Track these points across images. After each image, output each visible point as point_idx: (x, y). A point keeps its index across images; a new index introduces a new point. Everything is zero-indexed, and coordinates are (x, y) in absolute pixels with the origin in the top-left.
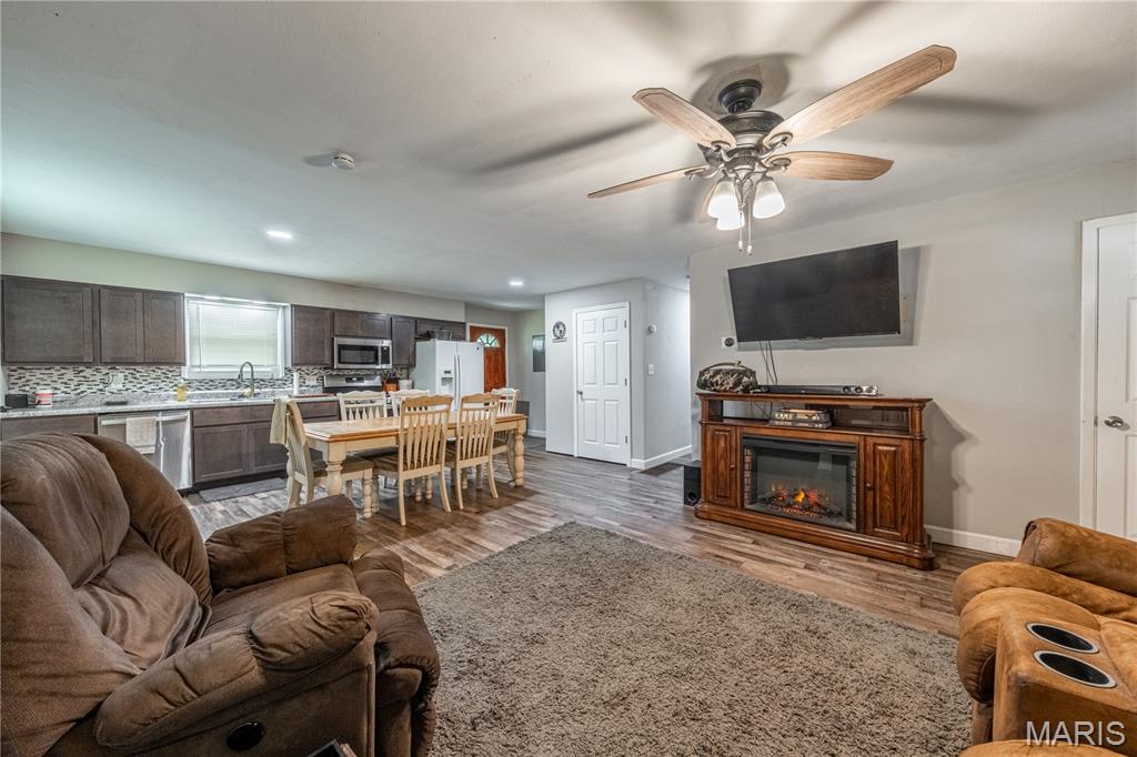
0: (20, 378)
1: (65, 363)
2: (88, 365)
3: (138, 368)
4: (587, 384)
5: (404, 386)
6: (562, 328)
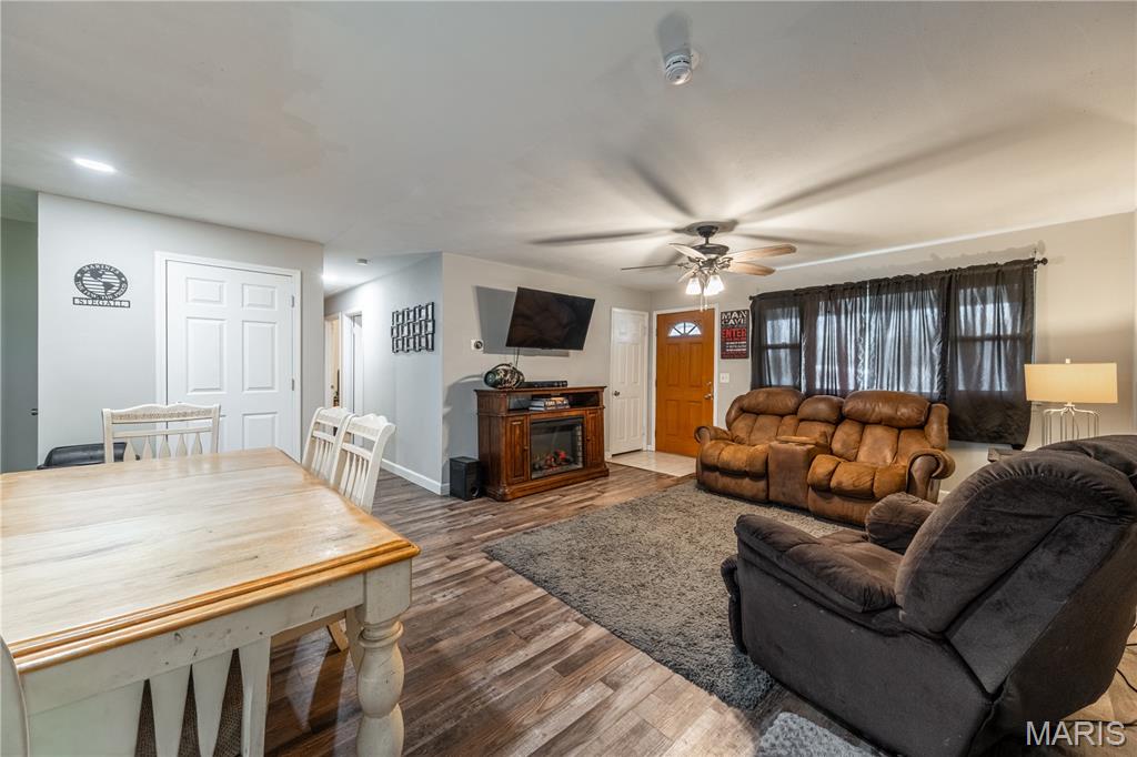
4: (195, 390)
6: (109, 278)
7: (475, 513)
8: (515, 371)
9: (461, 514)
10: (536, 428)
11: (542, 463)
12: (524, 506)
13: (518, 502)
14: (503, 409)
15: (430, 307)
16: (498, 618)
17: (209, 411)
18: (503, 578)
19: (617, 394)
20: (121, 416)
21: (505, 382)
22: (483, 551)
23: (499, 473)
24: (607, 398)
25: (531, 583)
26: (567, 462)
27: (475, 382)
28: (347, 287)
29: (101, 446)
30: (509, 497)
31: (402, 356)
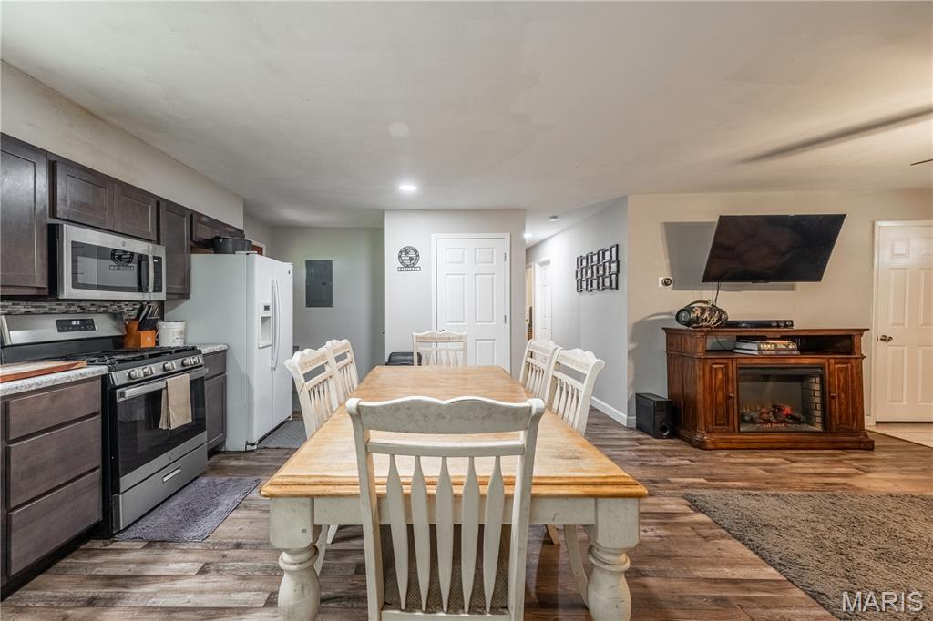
4: (451, 322)
5: (171, 334)
6: (412, 254)
7: (668, 453)
8: (714, 309)
9: (651, 450)
10: (745, 375)
11: (755, 415)
12: (732, 460)
13: (722, 454)
14: (699, 349)
15: (614, 249)
16: (716, 581)
17: (461, 337)
18: (715, 537)
19: (884, 339)
20: (422, 338)
21: (703, 320)
22: (683, 497)
23: (695, 416)
24: (868, 345)
25: (756, 557)
26: (797, 420)
27: (665, 320)
28: (539, 240)
29: (412, 354)
30: (710, 446)
31: (586, 295)
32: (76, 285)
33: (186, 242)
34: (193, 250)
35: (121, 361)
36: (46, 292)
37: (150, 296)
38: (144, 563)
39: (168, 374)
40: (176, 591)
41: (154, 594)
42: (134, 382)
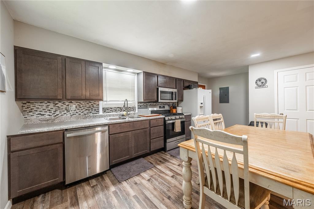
0: (28, 108)
1: (49, 99)
2: (60, 100)
3: (82, 102)
4: (287, 110)
5: (179, 110)
6: (263, 81)
32: (161, 99)
33: (182, 87)
34: (184, 89)
35: (168, 115)
36: (157, 101)
37: (174, 101)
38: (169, 159)
39: (176, 119)
40: (173, 166)
41: (169, 165)
42: (169, 120)
